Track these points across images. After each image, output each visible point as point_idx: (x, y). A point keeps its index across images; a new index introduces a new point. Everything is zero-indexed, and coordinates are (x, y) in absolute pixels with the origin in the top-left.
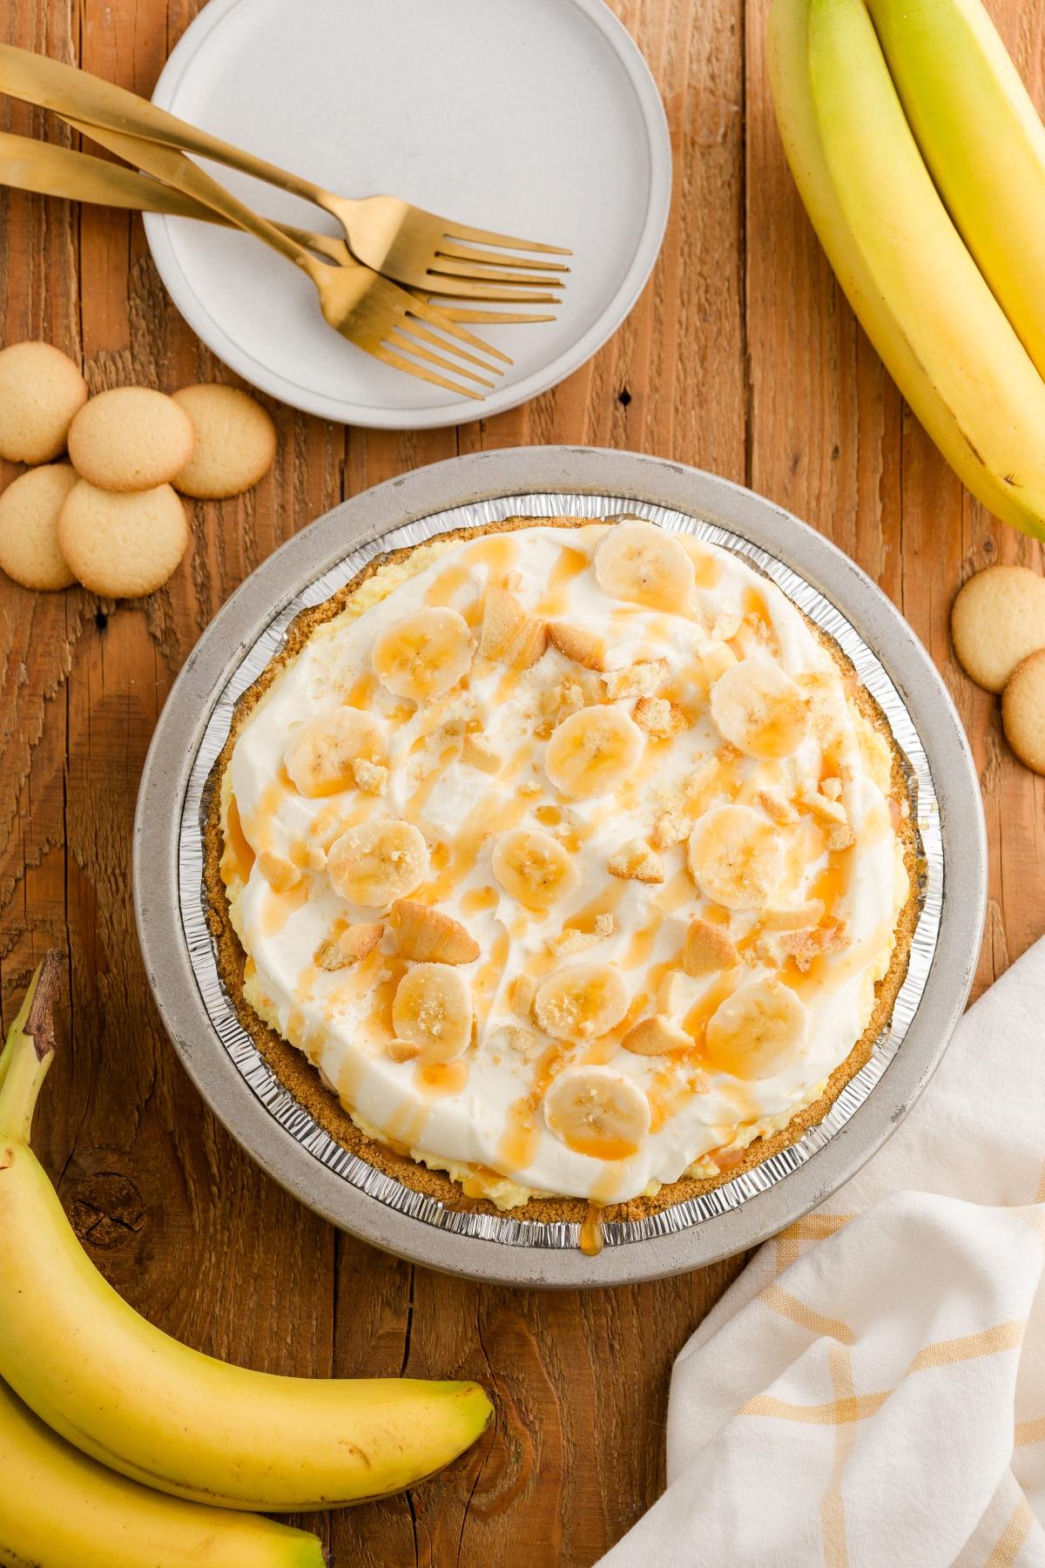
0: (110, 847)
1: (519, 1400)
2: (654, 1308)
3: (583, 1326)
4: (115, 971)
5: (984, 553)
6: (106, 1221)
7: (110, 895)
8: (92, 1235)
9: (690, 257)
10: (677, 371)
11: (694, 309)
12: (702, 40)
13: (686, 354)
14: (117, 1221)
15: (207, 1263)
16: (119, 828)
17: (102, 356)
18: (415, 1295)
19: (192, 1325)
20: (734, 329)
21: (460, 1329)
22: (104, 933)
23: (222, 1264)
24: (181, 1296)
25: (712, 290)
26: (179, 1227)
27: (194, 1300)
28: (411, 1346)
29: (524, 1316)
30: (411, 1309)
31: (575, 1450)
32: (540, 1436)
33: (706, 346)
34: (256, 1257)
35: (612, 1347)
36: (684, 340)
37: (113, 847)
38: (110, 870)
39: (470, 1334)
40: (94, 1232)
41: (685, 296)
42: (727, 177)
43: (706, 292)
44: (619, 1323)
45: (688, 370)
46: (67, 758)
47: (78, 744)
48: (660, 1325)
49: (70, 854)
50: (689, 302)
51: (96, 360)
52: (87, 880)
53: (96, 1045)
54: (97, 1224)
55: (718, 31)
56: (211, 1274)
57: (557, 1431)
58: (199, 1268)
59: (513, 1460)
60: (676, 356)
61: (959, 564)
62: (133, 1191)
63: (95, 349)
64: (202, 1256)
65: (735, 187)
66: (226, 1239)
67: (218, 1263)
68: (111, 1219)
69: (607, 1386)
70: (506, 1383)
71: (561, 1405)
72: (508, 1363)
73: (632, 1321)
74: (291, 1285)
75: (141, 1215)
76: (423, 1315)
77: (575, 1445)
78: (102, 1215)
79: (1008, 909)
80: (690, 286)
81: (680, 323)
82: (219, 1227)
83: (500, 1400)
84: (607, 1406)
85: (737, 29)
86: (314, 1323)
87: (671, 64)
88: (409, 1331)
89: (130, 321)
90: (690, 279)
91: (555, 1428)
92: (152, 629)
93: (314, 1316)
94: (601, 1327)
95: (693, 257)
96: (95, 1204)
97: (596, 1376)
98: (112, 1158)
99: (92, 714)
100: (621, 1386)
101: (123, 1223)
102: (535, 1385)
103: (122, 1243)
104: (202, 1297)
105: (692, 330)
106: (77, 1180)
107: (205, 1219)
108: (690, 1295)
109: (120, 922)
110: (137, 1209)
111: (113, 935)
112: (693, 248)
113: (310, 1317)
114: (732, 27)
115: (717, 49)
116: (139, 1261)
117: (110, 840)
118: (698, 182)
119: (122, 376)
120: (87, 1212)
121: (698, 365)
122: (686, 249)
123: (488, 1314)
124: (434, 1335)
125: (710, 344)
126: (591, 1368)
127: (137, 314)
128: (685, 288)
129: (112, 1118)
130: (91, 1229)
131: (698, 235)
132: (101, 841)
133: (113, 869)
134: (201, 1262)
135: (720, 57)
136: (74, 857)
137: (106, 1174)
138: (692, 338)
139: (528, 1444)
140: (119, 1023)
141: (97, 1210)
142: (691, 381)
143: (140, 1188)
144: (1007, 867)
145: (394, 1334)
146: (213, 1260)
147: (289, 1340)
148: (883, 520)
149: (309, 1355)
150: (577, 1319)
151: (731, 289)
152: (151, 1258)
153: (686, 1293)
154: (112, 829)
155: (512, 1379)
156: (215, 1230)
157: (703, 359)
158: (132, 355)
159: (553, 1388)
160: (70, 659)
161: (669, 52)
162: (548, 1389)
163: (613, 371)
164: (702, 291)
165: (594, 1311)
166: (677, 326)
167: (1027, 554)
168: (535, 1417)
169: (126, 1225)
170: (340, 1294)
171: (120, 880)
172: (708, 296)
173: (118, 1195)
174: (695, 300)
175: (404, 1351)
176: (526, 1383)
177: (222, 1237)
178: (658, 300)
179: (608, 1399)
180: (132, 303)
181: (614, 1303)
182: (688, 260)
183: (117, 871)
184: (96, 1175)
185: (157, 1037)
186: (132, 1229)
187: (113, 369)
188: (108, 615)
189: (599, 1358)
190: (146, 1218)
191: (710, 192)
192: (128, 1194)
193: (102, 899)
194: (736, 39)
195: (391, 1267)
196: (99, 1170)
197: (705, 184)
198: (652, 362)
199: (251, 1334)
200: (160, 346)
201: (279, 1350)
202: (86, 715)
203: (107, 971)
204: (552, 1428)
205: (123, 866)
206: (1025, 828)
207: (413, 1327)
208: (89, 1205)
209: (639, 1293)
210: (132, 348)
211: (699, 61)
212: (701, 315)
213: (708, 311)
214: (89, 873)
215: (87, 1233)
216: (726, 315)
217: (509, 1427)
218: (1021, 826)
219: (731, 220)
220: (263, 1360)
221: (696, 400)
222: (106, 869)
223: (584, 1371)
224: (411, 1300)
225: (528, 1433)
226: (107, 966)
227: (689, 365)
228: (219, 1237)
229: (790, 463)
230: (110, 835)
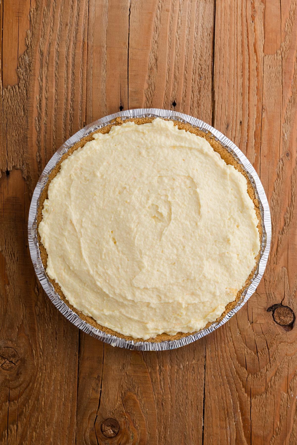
0: (10, 245)
1: (133, 420)
2: (176, 392)
3: (153, 397)
4: (11, 284)
5: (286, 156)
6: (8, 362)
7: (9, 260)
8: (3, 366)
10: (191, 95)
11: (197, 75)
13: (194, 90)
14: (11, 362)
15: (38, 376)
16: (12, 239)
17: (9, 87)
18: (102, 386)
19: (33, 394)
20: (209, 82)
21: (116, 398)
22: (8, 272)
23: (43, 376)
24: (30, 386)
25: (203, 69)
26: (30, 364)
27: (34, 387)
28: (101, 403)
29: (135, 394)
30: (101, 391)
32: (140, 431)
33: (200, 88)
34: (53, 374)
35: (162, 404)
36: (193, 85)
37: (11, 245)
39: (119, 399)
41: (194, 71)
42: (209, 32)
43: (201, 70)
44: (165, 397)
45: (195, 95)
48: (177, 397)
50: (196, 73)
51: (7, 89)
52: (3, 255)
53: (5, 307)
56: (39, 379)
57: (145, 429)
58: (36, 377)
59: (131, 438)
60: (191, 91)
61: (278, 160)
62: (16, 353)
63: (6, 85)
64: (37, 373)
65: (212, 36)
66: (44, 369)
67: (42, 375)
69: (161, 416)
70: (130, 415)
71: (146, 421)
72: (130, 409)
73: (168, 397)
74: (64, 383)
76: (105, 393)
77: (150, 434)
78: (6, 360)
79: (290, 270)
80: (196, 68)
81: (192, 80)
82: (42, 365)
83: (128, 420)
84: (160, 422)
86: (71, 394)
88: (100, 397)
89: (18, 76)
90: (196, 66)
92: (23, 176)
94: (159, 398)
95: (197, 59)
96: (4, 357)
97: (157, 413)
98: (10, 343)
100: (165, 416)
101: (12, 363)
102: (138, 415)
103: (12, 369)
104: (36, 386)
105: (196, 82)
107: (38, 362)
108: (187, 388)
109: (13, 269)
110: (17, 358)
111: (10, 273)
112: (197, 55)
113: (70, 392)
116: (18, 374)
117: (10, 243)
118: (199, 33)
119: (15, 94)
120: (2, 359)
121: (198, 94)
122: (195, 56)
123: (125, 393)
124: (108, 399)
125: (202, 87)
126: (155, 410)
127: (20, 73)
128: (194, 68)
129: (9, 330)
130: (3, 364)
131: (199, 51)
132: (7, 243)
133: (11, 252)
134: (36, 376)
137: (7, 347)
138: (196, 85)
139: (136, 434)
140: (12, 300)
141: (5, 358)
142: (195, 99)
143: (18, 351)
144: (290, 257)
145: (95, 398)
146: (40, 375)
147: (63, 400)
148: (255, 145)
149: (69, 405)
150: (152, 395)
151: (209, 69)
152: (21, 374)
153: (186, 388)
154: (10, 239)
155: (131, 413)
156: (41, 366)
157: (200, 92)
158: (18, 87)
159: (144, 416)
162: (142, 417)
163: (171, 95)
164: (200, 70)
165: (157, 393)
166: (192, 81)
168: (138, 425)
169: (14, 363)
170: (79, 385)
171: (13, 255)
173: (11, 354)
174: (197, 73)
175: (98, 404)
176: (136, 415)
178: (186, 72)
179: (161, 420)
180: (18, 70)
181: (164, 391)
182: (195, 59)
183: (12, 252)
184: (5, 347)
185: (24, 305)
186: (15, 365)
187: (12, 91)
188: (10, 171)
189: (158, 407)
190: (19, 361)
191: (203, 37)
192: (14, 354)
193: (7, 262)
195: (95, 378)
196: (5, 346)
197: (202, 34)
198: (183, 93)
199: (51, 398)
200: (27, 84)
201: (60, 403)
202: (3, 203)
203: (9, 284)
204: (143, 429)
207: (101, 396)
208: (2, 357)
209: (171, 388)
210: (18, 85)
212: (199, 77)
213: (201, 76)
214: (3, 253)
216: (207, 78)
217: (130, 428)
218: (294, 244)
219: (210, 46)
220: (55, 406)
221: (197, 105)
222: (8, 252)
223: (154, 412)
224: (101, 388)
225: (136, 430)
226: (9, 282)
227: (195, 94)
228: (42, 368)
229: (226, 126)
230: (10, 241)
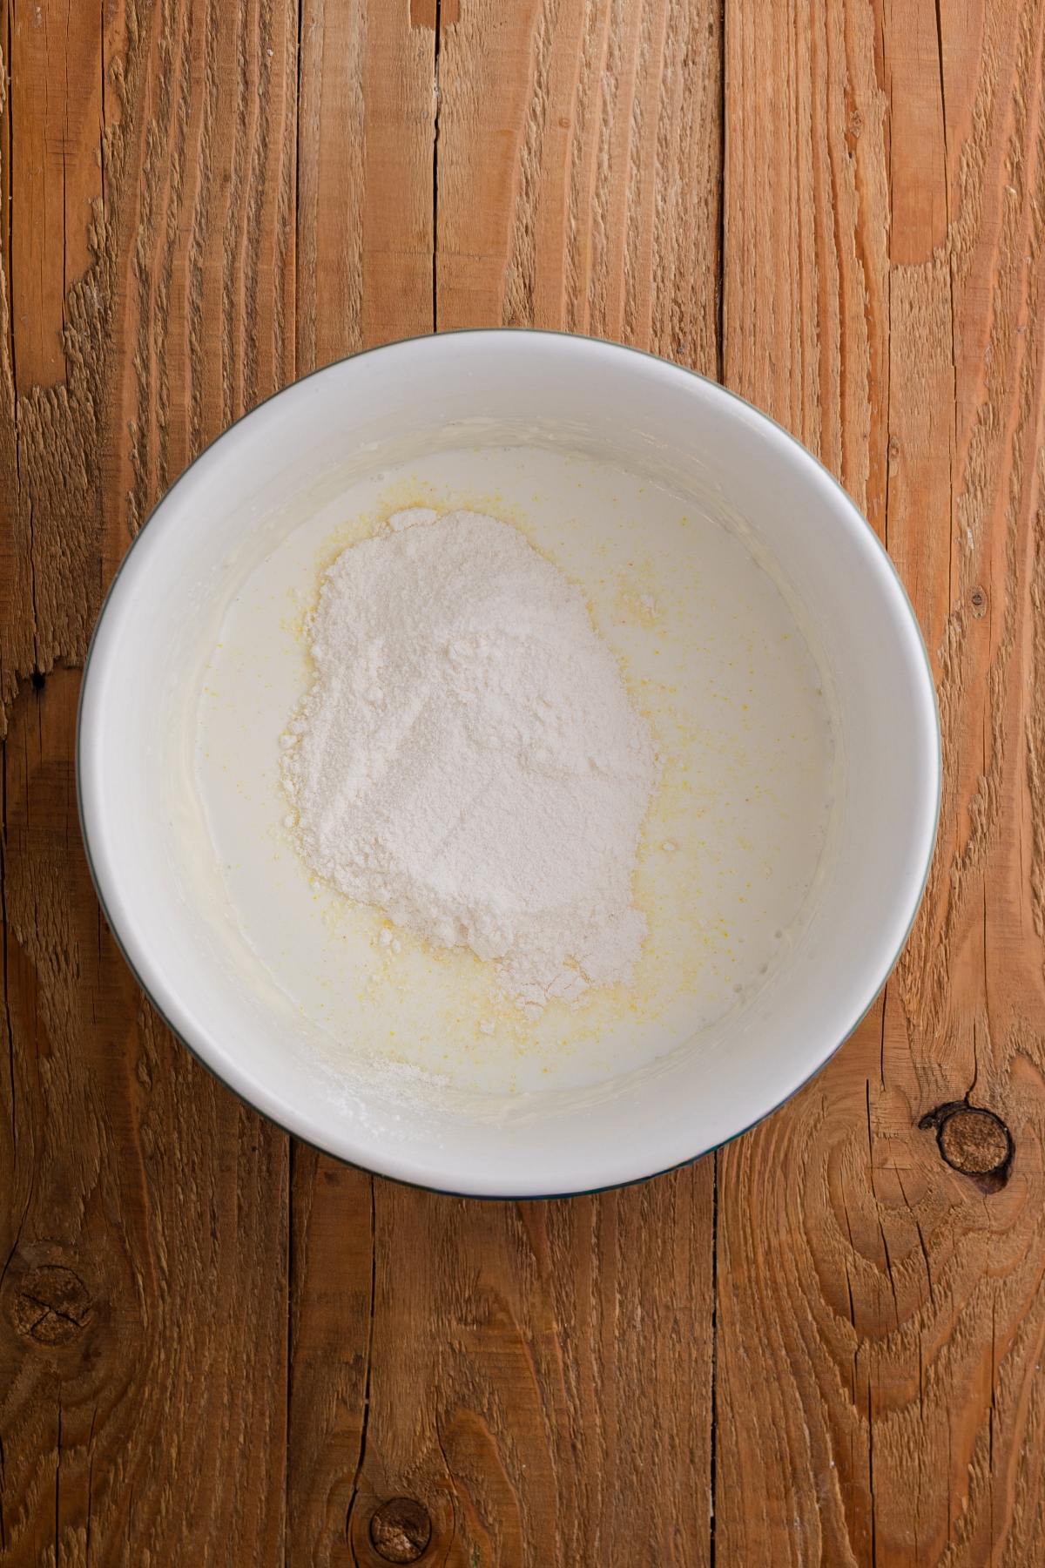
0: (50, 924)
1: (478, 1501)
2: (618, 1406)
3: (544, 1425)
4: (58, 1055)
5: (972, 605)
6: (52, 1316)
7: (51, 974)
8: (36, 1331)
9: (663, 281)
11: (667, 339)
12: (677, 41)
14: (63, 1315)
15: (156, 1361)
16: (59, 903)
17: (37, 391)
18: (372, 1391)
19: (141, 1424)
20: (710, 362)
21: (418, 1428)
22: (46, 1015)
23: (172, 1362)
24: (130, 1395)
25: (687, 318)
26: (128, 1322)
27: (142, 1399)
28: (367, 1445)
29: (483, 1414)
30: (367, 1406)
31: (536, 1553)
32: (500, 1538)
34: (207, 1354)
35: (574, 1447)
37: (54, 923)
38: (51, 948)
39: (428, 1434)
40: (39, 1327)
41: (658, 325)
42: (703, 194)
43: (681, 320)
44: (581, 1422)
46: (5, 828)
47: (14, 813)
48: (624, 1422)
49: (9, 931)
50: (662, 331)
51: (30, 397)
52: (27, 959)
53: (38, 1133)
54: (42, 1319)
55: (696, 32)
56: (160, 1371)
57: (518, 1533)
58: (147, 1366)
59: (472, 1562)
61: (946, 617)
62: (78, 1285)
63: (28, 384)
64: (150, 1352)
65: (713, 206)
66: (176, 1335)
67: (168, 1359)
68: (56, 1313)
69: (569, 1487)
70: (466, 1485)
71: (521, 1506)
72: (467, 1464)
73: (594, 1421)
74: (244, 1382)
75: (88, 1309)
76: (380, 1414)
77: (535, 1548)
78: (47, 1309)
80: (663, 314)
82: (168, 1323)
83: (459, 1502)
84: (569, 1507)
85: (716, 30)
86: (267, 1421)
87: (644, 68)
88: (365, 1428)
89: (66, 354)
90: (663, 306)
91: (515, 1531)
93: (267, 1413)
94: (563, 1426)
95: (667, 283)
96: (40, 1298)
97: (558, 1478)
98: (58, 1251)
99: (30, 782)
100: (583, 1487)
101: (68, 1318)
102: (495, 1486)
103: (68, 1339)
104: (151, 1395)
106: (21, 1273)
107: (153, 1314)
108: (655, 1392)
109: (63, 1003)
110: (84, 1304)
111: (55, 1017)
112: (667, 272)
113: (262, 1414)
114: (711, 27)
115: (694, 52)
116: (86, 1357)
117: (51, 916)
118: (672, 199)
119: (57, 414)
120: (32, 1307)
122: (659, 273)
123: (447, 1412)
124: (390, 1434)
126: (552, 1468)
127: (73, 346)
128: (658, 316)
129: (56, 1209)
130: (35, 1325)
131: (671, 258)
132: (41, 917)
133: (55, 947)
134: (149, 1359)
135: (697, 60)
136: (14, 933)
137: (51, 1267)
139: (487, 1548)
140: (62, 1109)
141: (42, 1304)
143: (85, 1280)
144: (991, 943)
145: (351, 1432)
147: (241, 1439)
149: (262, 1455)
150: (538, 1418)
151: (707, 317)
153: (652, 1391)
154: (53, 904)
155: (471, 1480)
156: (165, 1326)
158: (68, 391)
159: (513, 1489)
160: (6, 721)
161: (642, 54)
162: (508, 1491)
164: (676, 320)
165: (555, 1411)
167: (1018, 607)
168: (495, 1519)
169: (72, 1320)
170: (294, 1390)
171: (62, 958)
172: (682, 325)
173: (64, 1289)
174: (668, 330)
175: (359, 1450)
176: (485, 1485)
177: (171, 1331)
178: (629, 329)
179: (570, 1500)
180: (67, 334)
181: (578, 1402)
182: (661, 285)
183: (59, 948)
184: (41, 1268)
185: (102, 1125)
186: (77, 1325)
187: (48, 406)
188: (44, 674)
189: (560, 1457)
190: (92, 1313)
191: (686, 211)
192: (73, 1288)
193: (44, 980)
194: (714, 40)
195: (347, 1363)
196: (43, 1263)
197: (680, 200)
199: (203, 1434)
200: (98, 381)
201: (231, 1449)
202: (24, 782)
203: (50, 1055)
204: (511, 1530)
205: (64, 945)
206: (1010, 902)
207: (370, 1425)
208: (34, 1299)
209: (602, 1391)
210: (68, 383)
211: (674, 64)
212: (675, 347)
213: (682, 341)
214: (30, 951)
215: (32, 1329)
216: (702, 346)
217: (467, 1529)
218: (1006, 901)
219: (707, 241)
220: (215, 1460)
222: (47, 947)
223: (546, 1473)
224: (368, 1396)
225: (487, 1535)
226: (50, 1049)
228: (168, 1333)
230: (50, 910)
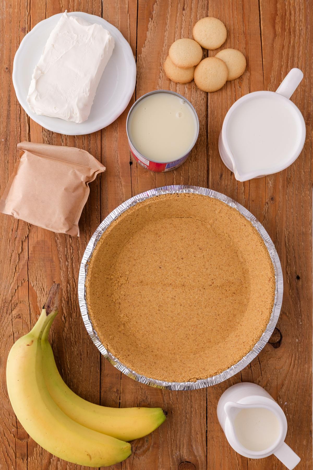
0: (40, 281)
5: (271, 200)
7: (40, 294)
16: (42, 276)
20: (205, 139)
22: (39, 304)
34: (79, 389)
35: (172, 412)
37: (41, 281)
38: (40, 288)
44: (173, 406)
46: (28, 257)
47: (31, 254)
48: (184, 406)
49: (30, 283)
52: (34, 290)
59: (146, 441)
61: (265, 203)
66: (72, 385)
69: (170, 422)
73: (177, 406)
74: (89, 396)
82: (70, 382)
89: (43, 138)
94: (169, 407)
99: (35, 245)
100: (174, 422)
121: (195, 150)
132: (38, 280)
133: (41, 287)
139: (150, 438)
148: (244, 192)
154: (40, 276)
165: (167, 403)
171: (43, 290)
179: (171, 426)
181: (172, 401)
183: (42, 287)
189: (168, 415)
191: (198, 101)
193: (38, 295)
195: (115, 391)
202: (33, 246)
204: (156, 433)
205: (43, 286)
214: (35, 288)
216: (203, 136)
219: (204, 109)
224: (120, 400)
228: (70, 384)
229: (219, 176)
230: (40, 278)
